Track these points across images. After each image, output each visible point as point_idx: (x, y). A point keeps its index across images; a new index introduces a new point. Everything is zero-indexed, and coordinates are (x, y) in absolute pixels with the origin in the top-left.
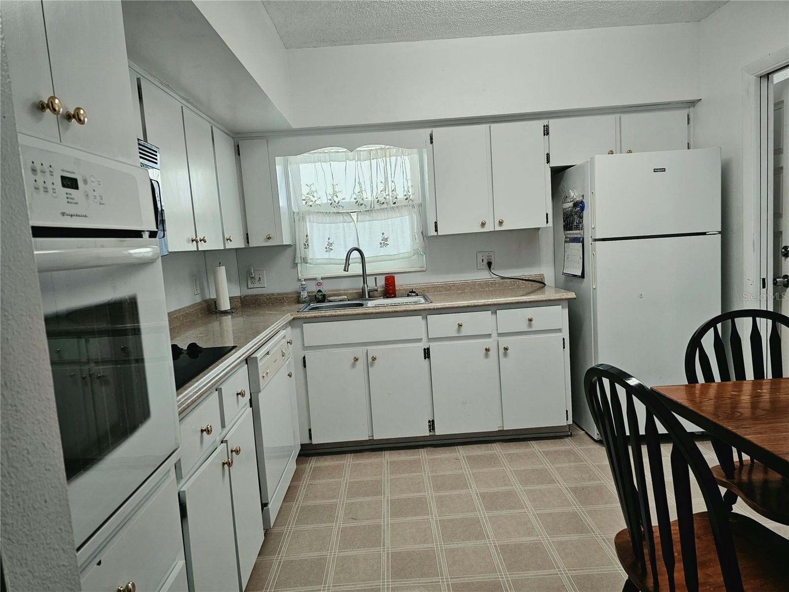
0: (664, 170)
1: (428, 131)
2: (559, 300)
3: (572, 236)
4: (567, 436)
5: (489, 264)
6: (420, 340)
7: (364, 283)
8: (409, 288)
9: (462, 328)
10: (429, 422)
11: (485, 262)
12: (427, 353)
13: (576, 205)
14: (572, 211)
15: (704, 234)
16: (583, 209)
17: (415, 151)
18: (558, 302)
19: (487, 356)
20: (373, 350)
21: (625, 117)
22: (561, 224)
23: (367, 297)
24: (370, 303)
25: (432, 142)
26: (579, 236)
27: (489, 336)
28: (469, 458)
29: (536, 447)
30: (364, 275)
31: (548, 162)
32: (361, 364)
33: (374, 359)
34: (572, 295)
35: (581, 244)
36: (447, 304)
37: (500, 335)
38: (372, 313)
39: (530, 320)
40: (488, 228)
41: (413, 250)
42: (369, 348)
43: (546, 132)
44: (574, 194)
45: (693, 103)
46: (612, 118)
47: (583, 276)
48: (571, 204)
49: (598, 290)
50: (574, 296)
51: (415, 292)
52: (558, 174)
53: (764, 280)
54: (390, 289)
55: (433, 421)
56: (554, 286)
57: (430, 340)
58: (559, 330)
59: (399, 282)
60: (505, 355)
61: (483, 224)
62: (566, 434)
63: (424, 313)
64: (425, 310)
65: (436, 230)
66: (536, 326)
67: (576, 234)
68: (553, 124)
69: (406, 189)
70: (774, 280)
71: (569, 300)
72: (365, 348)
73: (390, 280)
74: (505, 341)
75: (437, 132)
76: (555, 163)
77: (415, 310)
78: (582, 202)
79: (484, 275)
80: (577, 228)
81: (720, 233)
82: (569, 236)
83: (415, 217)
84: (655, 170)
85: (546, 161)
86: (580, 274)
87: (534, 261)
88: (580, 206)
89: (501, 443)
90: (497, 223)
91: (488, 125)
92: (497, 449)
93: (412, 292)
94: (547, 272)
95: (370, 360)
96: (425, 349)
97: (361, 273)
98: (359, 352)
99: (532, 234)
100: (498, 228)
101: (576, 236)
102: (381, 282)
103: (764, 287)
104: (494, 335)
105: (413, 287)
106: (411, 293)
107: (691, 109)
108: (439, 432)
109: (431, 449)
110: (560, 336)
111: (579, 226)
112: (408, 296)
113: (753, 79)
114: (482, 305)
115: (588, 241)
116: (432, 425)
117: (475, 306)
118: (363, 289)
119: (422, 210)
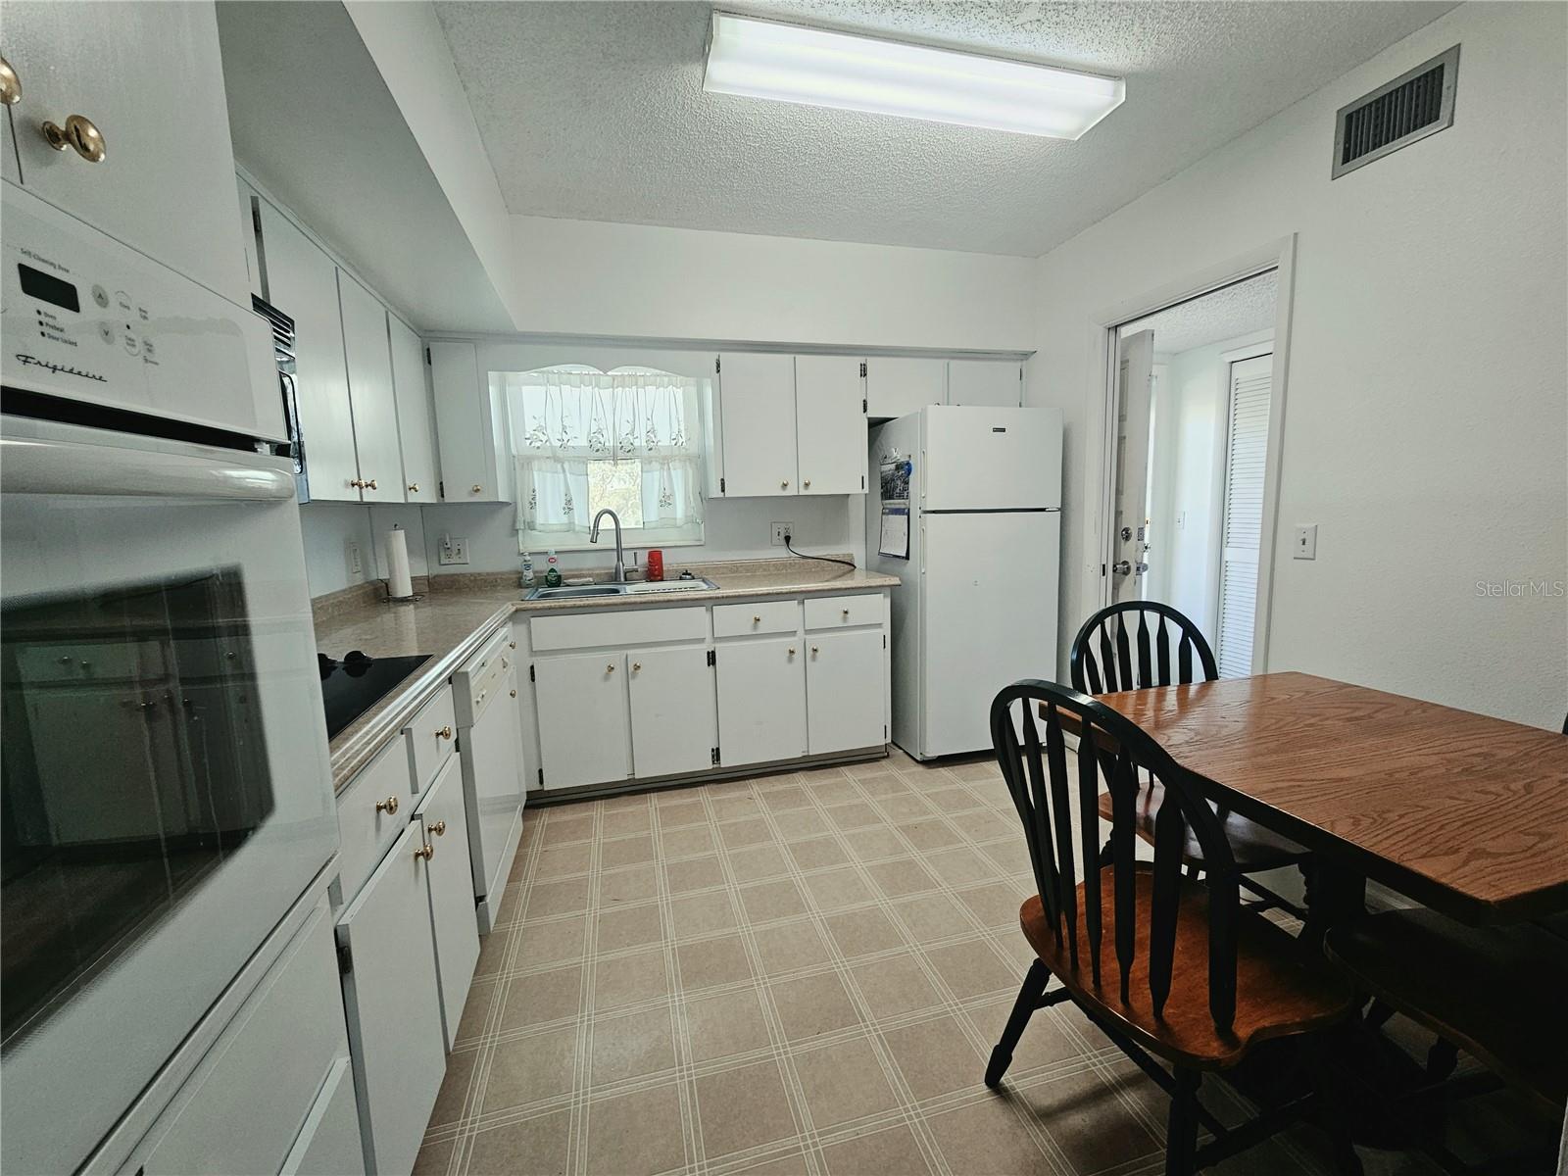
0: (1003, 430)
1: (714, 356)
2: (880, 586)
3: (893, 506)
4: (884, 757)
5: (788, 539)
6: (702, 640)
7: (618, 560)
8: (682, 568)
9: (759, 623)
10: (713, 750)
11: (782, 536)
12: (712, 658)
13: (899, 467)
14: (893, 475)
15: (1043, 510)
16: (909, 472)
17: (692, 380)
18: (879, 590)
19: (790, 660)
20: (636, 655)
21: (953, 363)
22: (879, 491)
23: (623, 579)
24: (630, 589)
25: (718, 371)
26: (903, 507)
27: (794, 633)
28: (766, 796)
29: (850, 775)
30: (619, 550)
31: (865, 411)
32: (618, 675)
33: (637, 668)
34: (896, 581)
35: (906, 517)
36: (741, 591)
37: (808, 632)
38: (635, 603)
39: (846, 612)
40: (791, 491)
41: (686, 516)
42: (630, 652)
43: (864, 373)
44: (898, 454)
45: (1026, 356)
46: (941, 363)
47: (907, 557)
48: (893, 466)
49: (928, 574)
50: (899, 583)
51: (690, 574)
52: (876, 426)
53: (1104, 566)
54: (656, 570)
55: (718, 749)
56: (864, 567)
57: (716, 639)
58: (879, 625)
59: (669, 561)
60: (814, 658)
61: (785, 486)
62: (881, 755)
63: (709, 603)
64: (710, 598)
65: (723, 490)
66: (852, 620)
67: (899, 504)
68: (873, 364)
70: (1114, 566)
71: (891, 586)
72: (625, 652)
73: (655, 556)
74: (813, 640)
75: (726, 357)
76: (875, 412)
77: (697, 599)
78: (908, 464)
79: (781, 553)
80: (900, 496)
81: (1059, 509)
82: (889, 506)
83: (690, 472)
84: (996, 430)
85: (862, 410)
86: (904, 555)
87: (841, 537)
88: (905, 468)
89: (804, 772)
90: (802, 484)
91: (793, 356)
92: (800, 780)
93: (687, 574)
94: (856, 550)
95: (631, 669)
96: (708, 653)
97: (615, 546)
98: (616, 658)
99: (839, 502)
100: (803, 492)
101: (897, 506)
102: (643, 558)
103: (1104, 574)
104: (801, 632)
105: (688, 567)
106: (685, 575)
107: (1024, 362)
108: (726, 762)
109: (714, 786)
110: (880, 632)
111: (904, 494)
112: (681, 579)
113: (1101, 331)
114: (787, 593)
115: (915, 513)
116: (716, 754)
117: (778, 594)
118: (617, 569)
119: (700, 463)
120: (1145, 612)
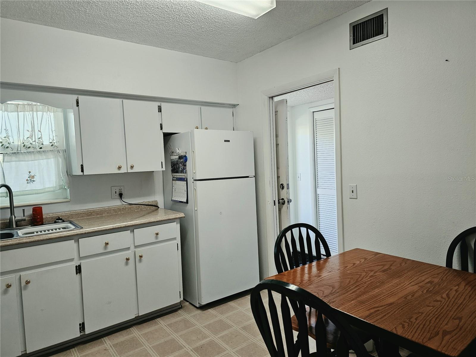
0: (229, 141)
1: (75, 97)
2: (175, 219)
3: (178, 177)
4: (179, 309)
5: (121, 195)
6: (72, 260)
7: (11, 214)
8: (55, 215)
9: (109, 246)
10: (80, 324)
11: (118, 193)
12: (79, 269)
13: (181, 157)
14: (177, 161)
15: (248, 177)
16: (186, 160)
17: (60, 110)
18: (173, 220)
19: (127, 264)
20: (25, 275)
21: (203, 107)
22: (170, 168)
23: (14, 226)
24: (20, 232)
25: (78, 106)
26: (184, 177)
27: (128, 249)
28: (115, 346)
29: (162, 323)
30: (12, 207)
31: (161, 129)
32: (14, 291)
33: (28, 282)
34: (182, 215)
35: (186, 182)
36: (96, 228)
37: (136, 247)
38: (26, 243)
39: (157, 234)
40: (123, 171)
41: (59, 185)
42: (22, 273)
43: (160, 110)
44: (180, 151)
45: (234, 106)
46: (197, 107)
47: (187, 202)
48: (177, 157)
49: (199, 211)
50: (184, 216)
51: (61, 219)
52: (167, 136)
53: (274, 201)
54: (38, 218)
55: (83, 324)
56: (163, 208)
57: (81, 258)
58: (175, 239)
59: (46, 212)
60: (140, 261)
61: (119, 168)
62: (178, 307)
63: (76, 238)
64: (77, 235)
65: (82, 171)
66: (160, 238)
67: (182, 176)
68: (164, 105)
69: (52, 138)
70: (279, 201)
71: (180, 218)
72: (18, 274)
73: (37, 211)
74: (139, 251)
75: (82, 98)
76: (166, 130)
77: (69, 236)
78: (185, 156)
79: (117, 203)
80: (182, 172)
81: (254, 176)
82: (175, 177)
83: (60, 160)
84: (225, 141)
85: (160, 129)
86: (185, 201)
87: (151, 192)
88: (183, 159)
89: (136, 326)
90: (129, 167)
91: (122, 100)
92: (135, 332)
93: (59, 219)
94: (159, 199)
95: (23, 283)
96: (76, 267)
97: (8, 205)
98: (12, 278)
99: (149, 175)
100: (130, 171)
101: (181, 177)
102: (29, 212)
103: (275, 205)
104: (132, 248)
105: (59, 215)
106: (58, 220)
107: (234, 109)
108: (88, 330)
109: (82, 346)
110: (175, 242)
111: (184, 171)
112: (55, 222)
113: (266, 98)
114: (124, 227)
115: (190, 181)
116: (82, 327)
117: (119, 228)
118: (11, 220)
119: (67, 154)
120: (301, 228)
